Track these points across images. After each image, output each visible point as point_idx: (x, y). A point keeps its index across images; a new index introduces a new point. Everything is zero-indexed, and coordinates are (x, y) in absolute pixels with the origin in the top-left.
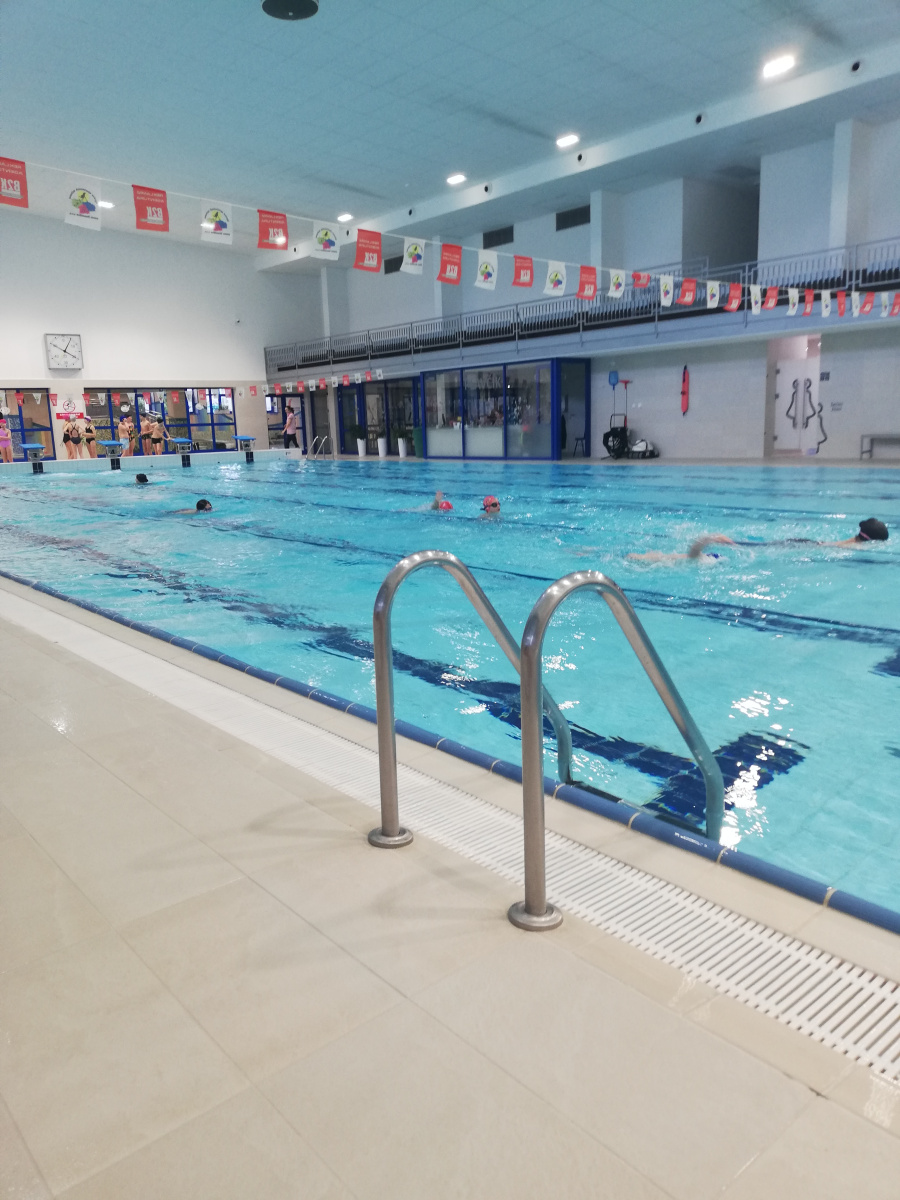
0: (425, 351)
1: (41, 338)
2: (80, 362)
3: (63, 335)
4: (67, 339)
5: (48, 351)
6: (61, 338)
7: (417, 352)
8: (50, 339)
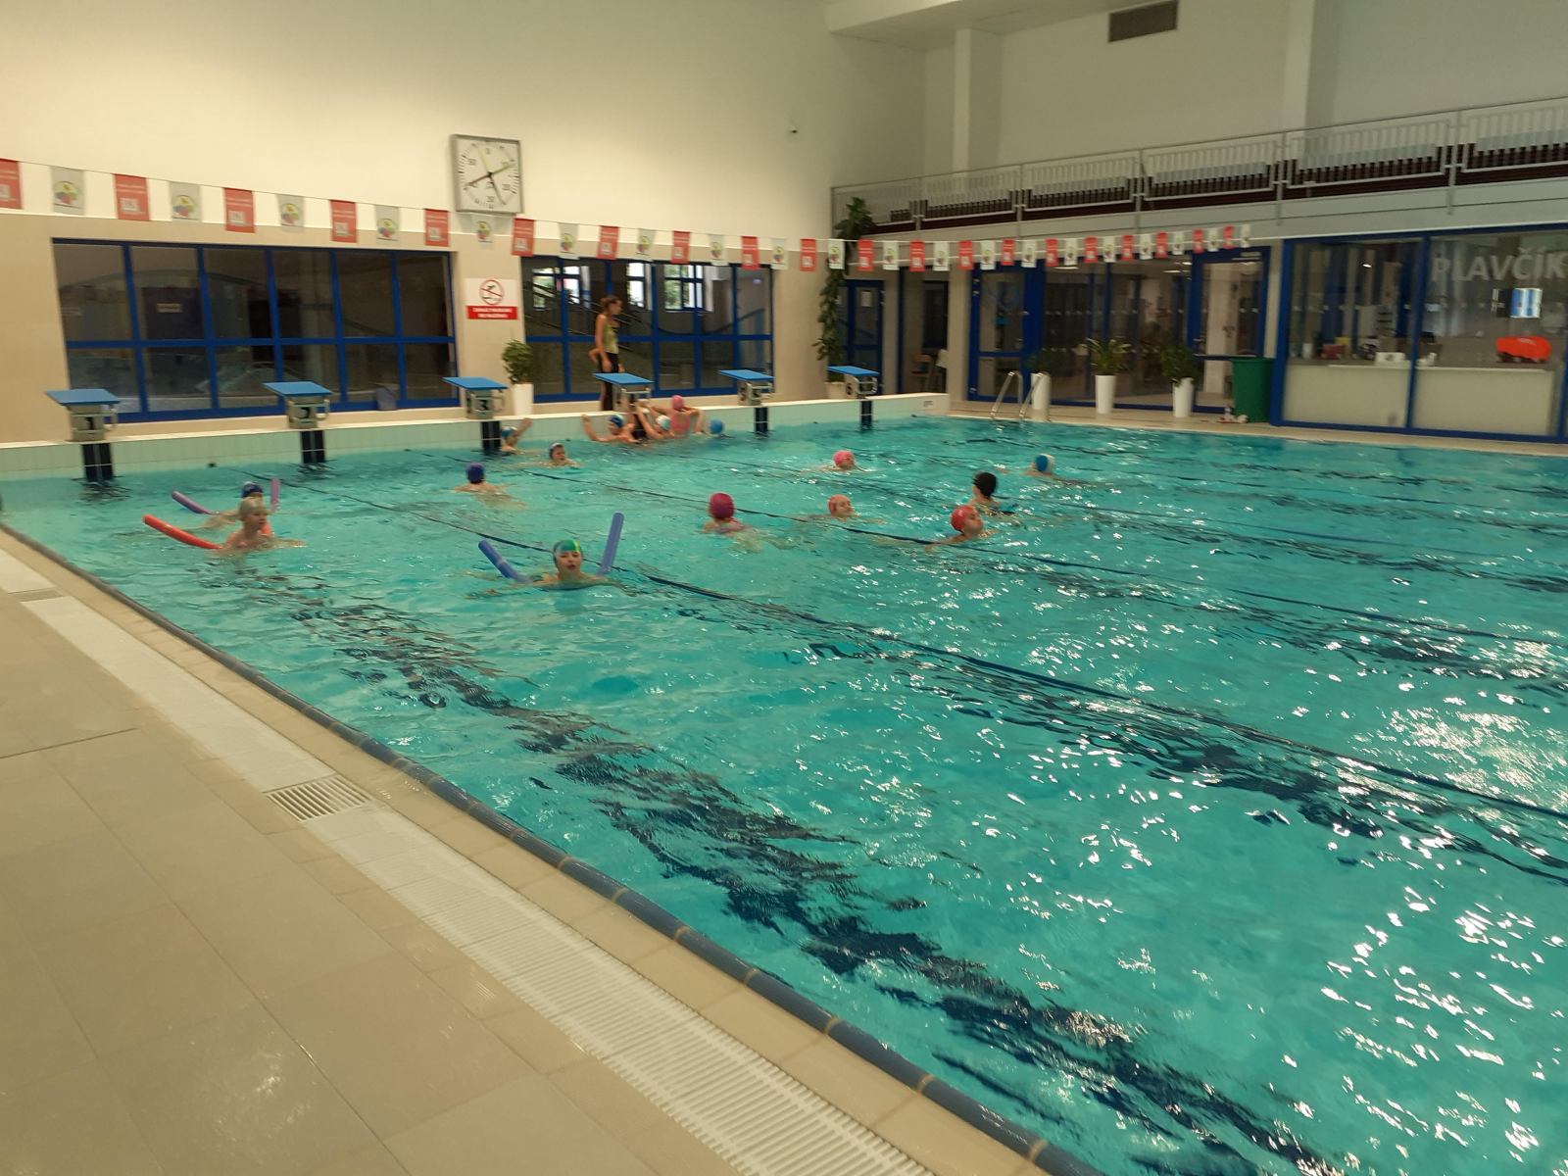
0: (1317, 192)
1: (445, 144)
2: (516, 197)
3: (487, 140)
4: (493, 147)
5: (456, 172)
6: (483, 146)
7: (1289, 195)
8: (463, 145)
